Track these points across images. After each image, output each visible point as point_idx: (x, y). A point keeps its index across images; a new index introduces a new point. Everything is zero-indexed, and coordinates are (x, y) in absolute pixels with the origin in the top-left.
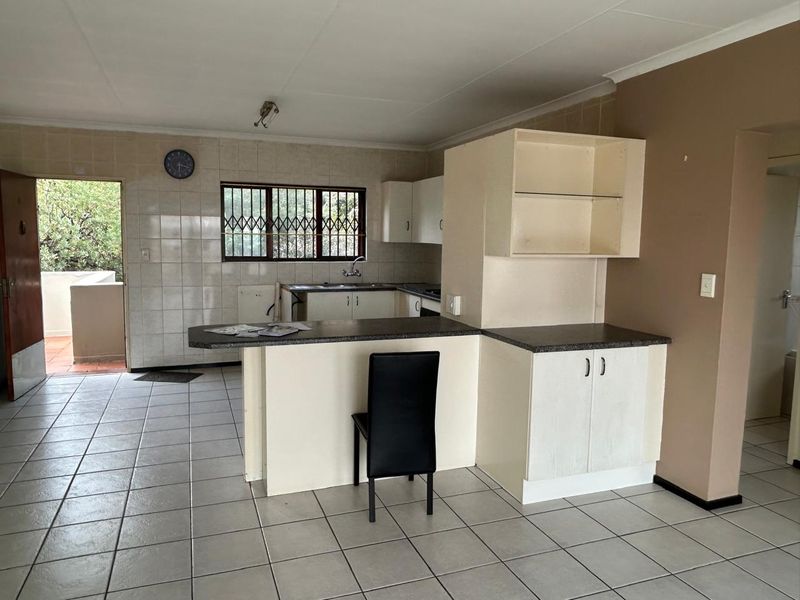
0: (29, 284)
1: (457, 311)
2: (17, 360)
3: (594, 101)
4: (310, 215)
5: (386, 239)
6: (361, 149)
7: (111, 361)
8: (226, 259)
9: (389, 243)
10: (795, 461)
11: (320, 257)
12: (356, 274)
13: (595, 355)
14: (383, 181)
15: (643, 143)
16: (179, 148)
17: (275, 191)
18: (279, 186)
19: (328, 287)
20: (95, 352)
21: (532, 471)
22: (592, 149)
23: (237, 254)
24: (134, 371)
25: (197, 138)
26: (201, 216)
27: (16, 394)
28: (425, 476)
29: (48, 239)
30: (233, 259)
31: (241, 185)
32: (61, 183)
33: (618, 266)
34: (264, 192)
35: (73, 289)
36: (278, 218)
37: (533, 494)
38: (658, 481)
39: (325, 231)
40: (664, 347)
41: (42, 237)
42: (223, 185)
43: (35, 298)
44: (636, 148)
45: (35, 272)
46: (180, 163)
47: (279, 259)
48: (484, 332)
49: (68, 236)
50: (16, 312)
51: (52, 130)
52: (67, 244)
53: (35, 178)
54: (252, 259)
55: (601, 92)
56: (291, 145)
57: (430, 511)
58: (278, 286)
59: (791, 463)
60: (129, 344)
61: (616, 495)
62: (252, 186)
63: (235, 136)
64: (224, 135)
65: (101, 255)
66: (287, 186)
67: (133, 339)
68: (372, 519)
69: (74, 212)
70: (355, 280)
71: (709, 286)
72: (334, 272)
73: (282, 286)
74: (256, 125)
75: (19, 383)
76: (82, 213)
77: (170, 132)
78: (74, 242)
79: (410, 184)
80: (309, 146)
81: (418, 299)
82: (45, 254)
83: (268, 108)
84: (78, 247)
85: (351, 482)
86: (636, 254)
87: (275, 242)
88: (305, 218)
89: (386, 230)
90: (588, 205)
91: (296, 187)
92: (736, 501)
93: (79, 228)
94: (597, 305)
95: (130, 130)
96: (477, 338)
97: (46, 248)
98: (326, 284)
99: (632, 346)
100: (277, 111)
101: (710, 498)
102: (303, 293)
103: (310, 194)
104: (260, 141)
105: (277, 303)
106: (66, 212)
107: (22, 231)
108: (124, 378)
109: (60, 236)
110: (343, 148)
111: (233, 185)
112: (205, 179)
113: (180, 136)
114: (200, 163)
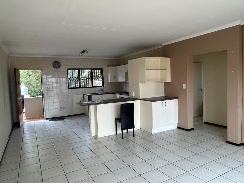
1: (134, 96)
3: (159, 49)
5: (109, 81)
7: (36, 118)
8: (69, 88)
9: (111, 82)
10: (205, 122)
11: (93, 87)
12: (102, 90)
13: (164, 102)
14: (108, 66)
15: (170, 58)
16: (56, 61)
17: (80, 70)
18: (82, 69)
19: (96, 94)
20: (31, 116)
21: (153, 126)
22: (159, 60)
23: (72, 87)
24: (46, 119)
25: (61, 58)
26: (62, 78)
27: (20, 127)
28: (132, 129)
31: (72, 69)
33: (166, 84)
34: (78, 71)
36: (82, 77)
37: (154, 131)
38: (178, 128)
39: (94, 80)
40: (177, 99)
42: (68, 69)
44: (168, 59)
46: (57, 64)
47: (82, 88)
48: (141, 99)
50: (19, 105)
51: (23, 57)
53: (19, 70)
54: (76, 88)
55: (160, 47)
56: (84, 59)
57: (134, 136)
58: (83, 94)
59: (204, 122)
60: (45, 112)
61: (170, 131)
62: (75, 69)
63: (70, 57)
64: (67, 57)
66: (83, 69)
67: (46, 111)
68: (123, 138)
70: (101, 92)
71: (184, 86)
72: (97, 90)
73: (84, 95)
74: (80, 55)
77: (54, 57)
79: (114, 67)
80: (89, 59)
81: (120, 95)
83: (84, 52)
85: (115, 134)
86: (170, 81)
87: (81, 83)
88: (88, 77)
89: (109, 78)
90: (160, 71)
91: (86, 69)
92: (193, 129)
94: (163, 92)
96: (139, 101)
98: (95, 93)
99: (171, 99)
100: (87, 52)
101: (188, 129)
103: (89, 71)
104: (77, 58)
105: (83, 99)
107: (19, 84)
110: (97, 59)
111: (70, 69)
112: (63, 68)
113: (56, 58)
114: (62, 64)
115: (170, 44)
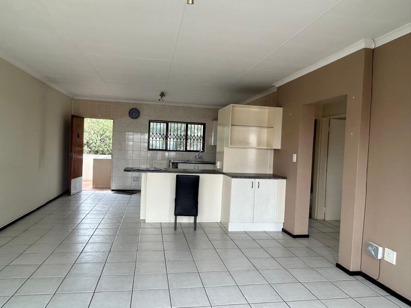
0: (79, 157)
1: (218, 167)
2: (73, 181)
4: (182, 134)
5: (212, 144)
6: (204, 108)
8: (149, 149)
9: (214, 146)
11: (186, 151)
12: (201, 158)
13: (256, 180)
14: (212, 121)
15: (282, 108)
16: (134, 107)
17: (169, 124)
18: (171, 122)
20: (100, 184)
22: (267, 110)
23: (154, 148)
24: (113, 190)
25: (141, 104)
26: (141, 133)
27: (72, 194)
28: (194, 217)
29: (87, 143)
30: (152, 150)
31: (157, 121)
32: (94, 120)
33: (276, 153)
34: (165, 124)
35: (94, 159)
36: (170, 134)
38: (284, 230)
39: (189, 140)
40: (285, 180)
41: (85, 141)
43: (80, 162)
44: (280, 110)
45: (81, 152)
46: (134, 113)
47: (170, 151)
48: (224, 174)
49: (95, 142)
50: (74, 164)
51: (91, 101)
52: (95, 145)
53: (84, 118)
54: (159, 150)
55: (273, 91)
57: (195, 229)
58: (168, 161)
60: (112, 180)
62: (161, 122)
63: (155, 103)
64: (151, 103)
65: (108, 150)
66: (174, 122)
67: (114, 178)
68: (175, 229)
69: (98, 132)
70: (200, 160)
71: (295, 158)
72: (192, 156)
73: (170, 161)
74: (159, 100)
75: (73, 191)
76: (101, 132)
77: (132, 102)
78: (97, 144)
80: (183, 107)
82: (86, 148)
83: (162, 95)
84: (99, 147)
86: (280, 148)
89: (213, 140)
90: (266, 130)
91: (178, 122)
93: (100, 138)
94: (269, 167)
95: (118, 101)
96: (222, 175)
97: (87, 146)
98: (188, 161)
100: (164, 96)
102: (177, 163)
103: (184, 126)
104: (165, 105)
106: (95, 132)
107: (78, 136)
108: (109, 192)
109: (92, 141)
110: (197, 108)
111: (154, 121)
112: (143, 119)
113: (135, 103)
114: (142, 113)
115: (290, 80)
